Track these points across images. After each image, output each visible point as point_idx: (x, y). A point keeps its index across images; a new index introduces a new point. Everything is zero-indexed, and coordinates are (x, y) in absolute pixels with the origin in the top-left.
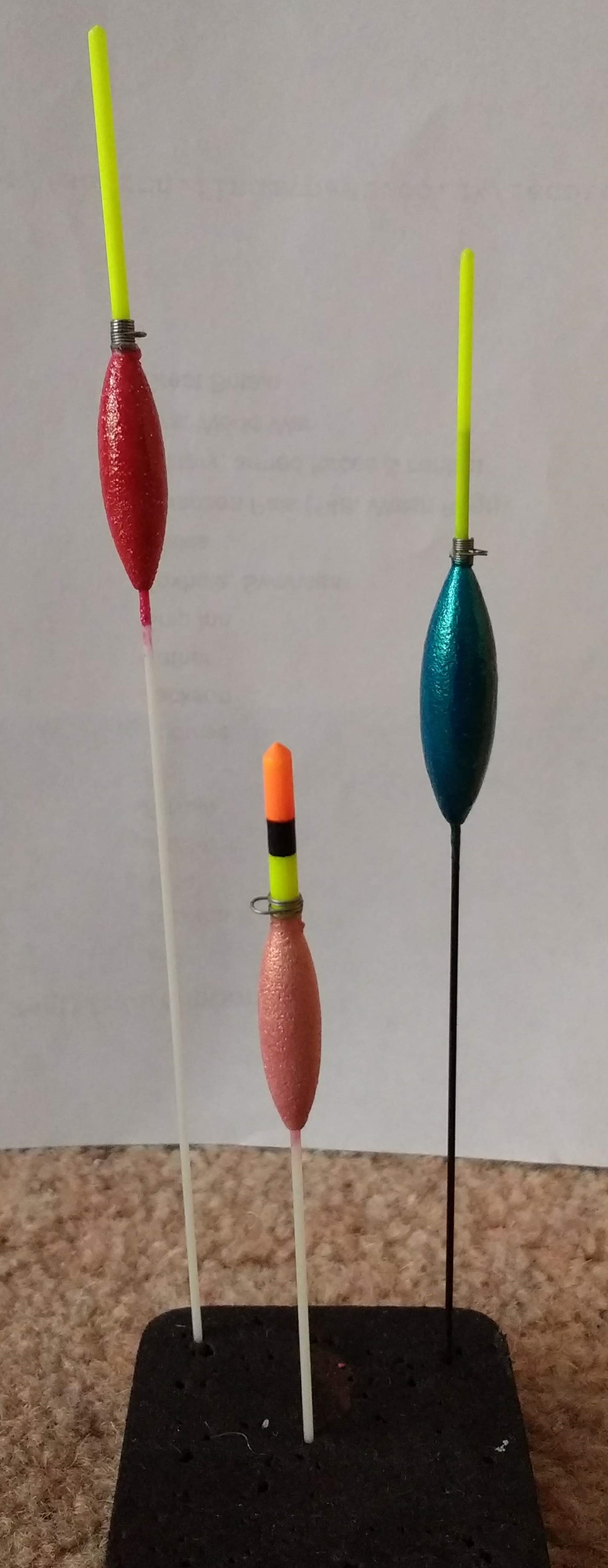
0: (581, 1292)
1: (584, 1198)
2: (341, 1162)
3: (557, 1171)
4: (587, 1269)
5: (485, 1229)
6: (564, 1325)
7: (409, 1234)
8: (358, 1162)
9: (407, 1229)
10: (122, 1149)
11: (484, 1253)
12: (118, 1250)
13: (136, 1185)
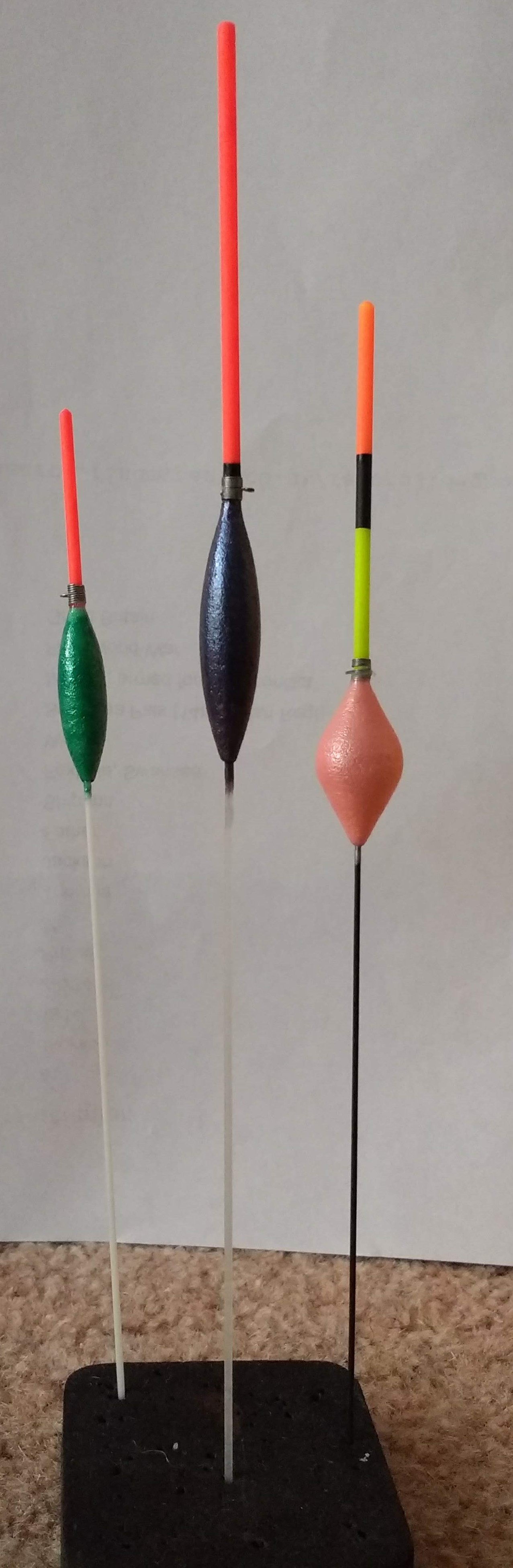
0: (397, 1353)
1: (400, 1283)
2: (198, 1255)
3: (378, 1262)
4: (402, 1336)
5: (319, 1306)
6: (384, 1378)
7: (256, 1311)
8: (213, 1255)
9: (255, 1306)
10: (16, 1245)
11: (318, 1324)
12: (17, 1320)
13: (29, 1271)
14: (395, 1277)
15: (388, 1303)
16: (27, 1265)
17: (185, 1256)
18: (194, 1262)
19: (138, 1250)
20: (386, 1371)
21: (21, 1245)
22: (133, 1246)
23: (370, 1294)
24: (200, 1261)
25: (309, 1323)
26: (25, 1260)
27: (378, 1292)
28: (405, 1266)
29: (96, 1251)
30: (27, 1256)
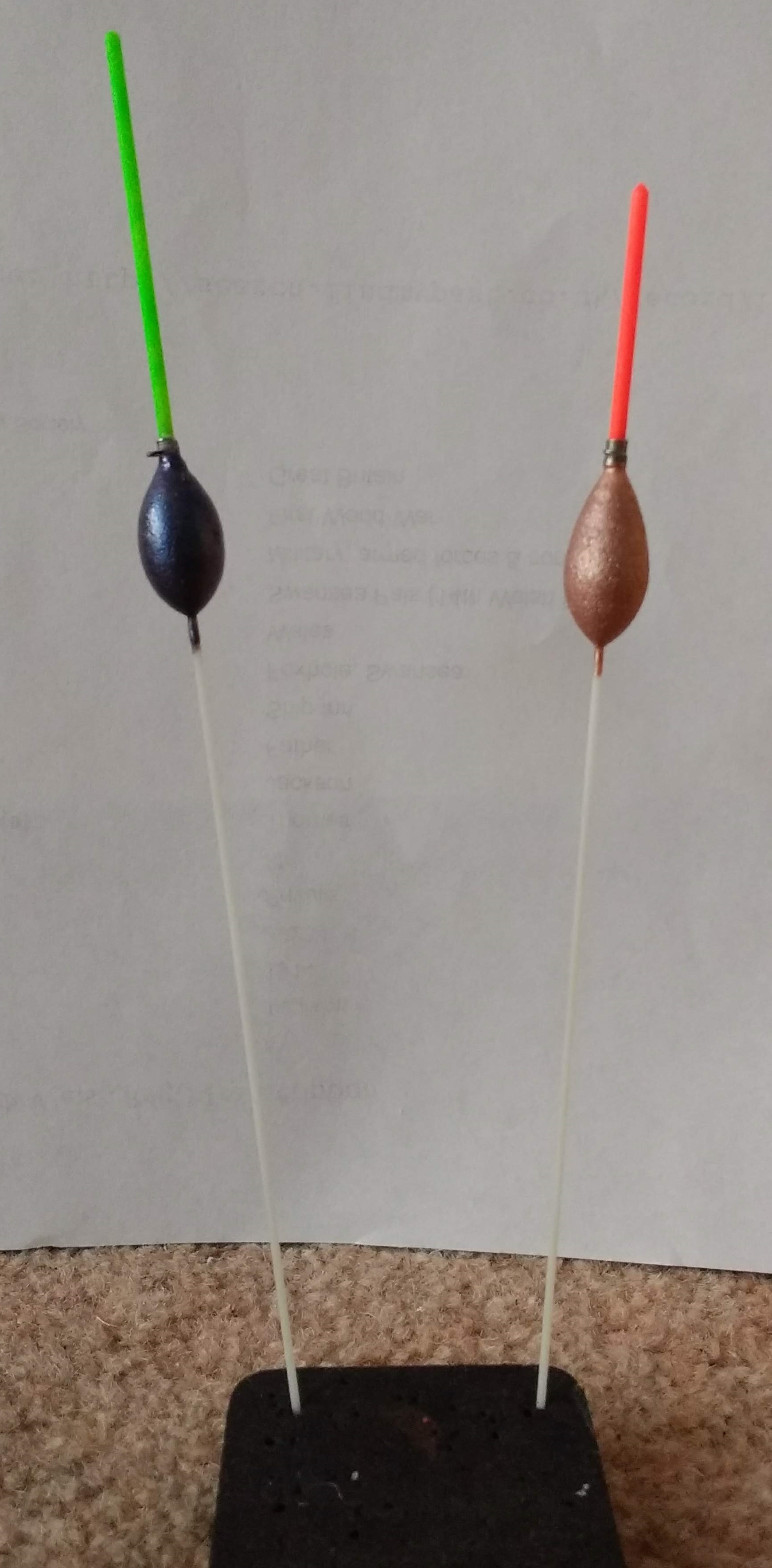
0: (706, 1398)
1: (706, 1301)
2: (458, 1262)
3: (680, 1272)
4: (711, 1375)
5: (606, 1333)
6: (689, 1431)
8: (475, 1262)
9: (526, 1332)
10: (236, 1246)
11: (606, 1357)
14: (701, 1293)
15: (693, 1328)
16: (248, 1274)
17: (442, 1263)
18: (453, 1271)
19: (384, 1254)
20: (692, 1423)
21: (242, 1248)
22: (378, 1249)
23: (671, 1316)
24: (462, 1269)
25: (595, 1357)
26: (246, 1268)
27: (679, 1314)
28: (711, 1278)
29: (333, 1256)
30: (249, 1262)
